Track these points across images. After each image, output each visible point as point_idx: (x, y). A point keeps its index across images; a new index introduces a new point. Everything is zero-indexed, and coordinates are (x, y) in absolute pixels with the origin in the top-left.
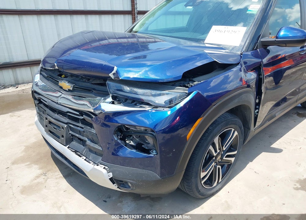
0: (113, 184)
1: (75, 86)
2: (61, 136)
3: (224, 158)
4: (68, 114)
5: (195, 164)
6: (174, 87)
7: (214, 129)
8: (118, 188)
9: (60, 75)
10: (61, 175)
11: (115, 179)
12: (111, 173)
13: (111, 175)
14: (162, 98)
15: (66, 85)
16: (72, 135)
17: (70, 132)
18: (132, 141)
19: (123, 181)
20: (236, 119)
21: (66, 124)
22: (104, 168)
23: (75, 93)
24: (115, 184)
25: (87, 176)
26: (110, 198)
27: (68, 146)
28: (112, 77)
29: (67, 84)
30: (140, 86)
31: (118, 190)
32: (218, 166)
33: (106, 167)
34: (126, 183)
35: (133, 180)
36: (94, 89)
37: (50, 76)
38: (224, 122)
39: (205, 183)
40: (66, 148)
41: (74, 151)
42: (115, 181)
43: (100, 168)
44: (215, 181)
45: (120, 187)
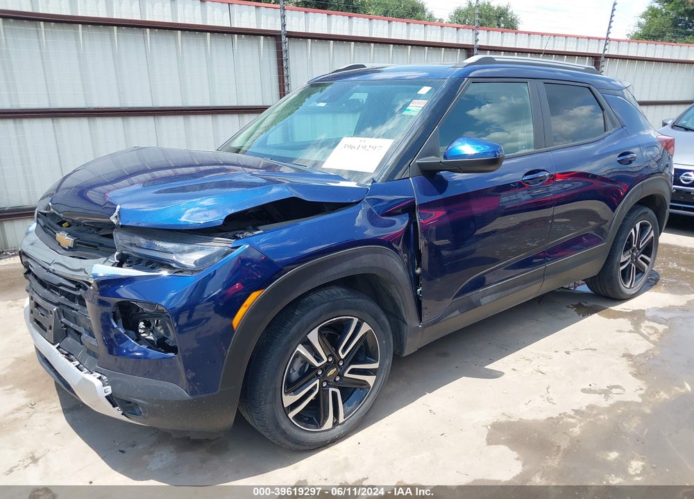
0: (114, 407)
1: (77, 241)
2: (48, 328)
3: (346, 375)
4: (60, 288)
5: (266, 377)
6: (211, 238)
7: (303, 315)
8: (122, 414)
9: (60, 224)
10: (60, 408)
11: (118, 399)
12: (109, 387)
13: (109, 390)
14: (190, 256)
15: (65, 239)
16: (66, 326)
17: (63, 320)
18: (153, 333)
19: (130, 402)
20: (360, 301)
21: (57, 304)
22: (100, 378)
23: (77, 253)
24: (118, 408)
25: (76, 394)
26: (134, 446)
27: (58, 344)
28: (115, 221)
29: (67, 238)
30: (160, 236)
31: (124, 418)
32: (331, 390)
33: (104, 378)
34: (136, 405)
35: (144, 399)
36: (101, 245)
37: (49, 224)
38: (327, 304)
39: (297, 417)
40: (54, 348)
41: (66, 353)
42: (117, 403)
43: (93, 378)
44: (326, 417)
45: (126, 413)
